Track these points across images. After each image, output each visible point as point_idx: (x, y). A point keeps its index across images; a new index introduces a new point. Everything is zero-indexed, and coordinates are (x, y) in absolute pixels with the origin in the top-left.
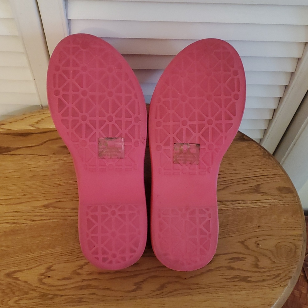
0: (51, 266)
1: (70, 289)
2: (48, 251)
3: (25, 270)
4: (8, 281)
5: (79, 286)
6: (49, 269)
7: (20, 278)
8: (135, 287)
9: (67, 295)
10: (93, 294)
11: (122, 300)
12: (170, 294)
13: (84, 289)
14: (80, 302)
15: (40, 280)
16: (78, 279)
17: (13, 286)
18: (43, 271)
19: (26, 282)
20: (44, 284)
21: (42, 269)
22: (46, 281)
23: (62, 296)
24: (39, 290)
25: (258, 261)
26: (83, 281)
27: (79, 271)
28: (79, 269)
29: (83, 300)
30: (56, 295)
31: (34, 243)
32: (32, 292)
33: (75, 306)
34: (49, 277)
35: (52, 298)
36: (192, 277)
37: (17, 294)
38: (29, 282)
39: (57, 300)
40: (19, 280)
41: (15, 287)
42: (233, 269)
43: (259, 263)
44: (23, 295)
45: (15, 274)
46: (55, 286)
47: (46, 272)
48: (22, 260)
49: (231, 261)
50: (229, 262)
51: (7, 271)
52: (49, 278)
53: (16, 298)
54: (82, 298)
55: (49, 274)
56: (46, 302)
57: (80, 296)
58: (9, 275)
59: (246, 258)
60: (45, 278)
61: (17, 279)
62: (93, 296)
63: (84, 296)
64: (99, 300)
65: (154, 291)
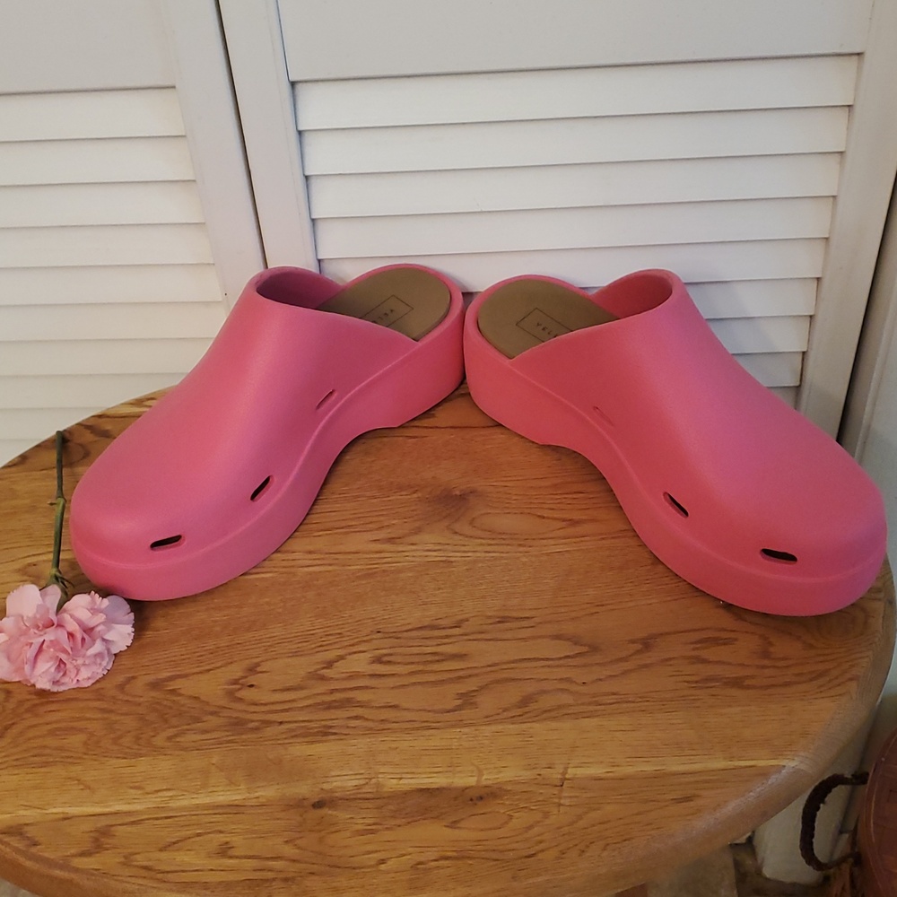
0: (258, 665)
1: (302, 708)
2: (250, 634)
3: (194, 674)
4: (153, 697)
5: (323, 703)
6: (252, 670)
7: (182, 692)
8: (459, 702)
9: (296, 722)
10: (356, 718)
11: (429, 728)
12: (545, 715)
13: (336, 708)
14: (326, 734)
15: (230, 694)
16: (322, 688)
17: (165, 706)
18: (240, 674)
19: (196, 698)
20: (240, 700)
21: (236, 671)
22: (246, 694)
23: (281, 723)
24: (226, 713)
25: (771, 644)
26: (332, 691)
27: (326, 672)
28: (324, 668)
29: (330, 731)
30: (268, 723)
31: (216, 621)
32: (210, 717)
33: (312, 742)
34: (252, 686)
35: (257, 729)
36: (601, 680)
37: (174, 721)
38: (203, 698)
39: (270, 731)
40: (180, 695)
41: (171, 708)
42: (704, 661)
43: (772, 649)
44: (189, 724)
45: (171, 683)
46: (265, 704)
47: (246, 677)
48: (187, 654)
49: (699, 646)
50: (694, 649)
51: (151, 678)
52: (252, 689)
53: (171, 732)
54: (331, 727)
55: (252, 680)
56: (244, 737)
57: (323, 723)
58: (155, 685)
59: (736, 640)
60: (239, 689)
61: (173, 691)
62: (357, 723)
63: (335, 723)
64: (371, 729)
65: (505, 710)
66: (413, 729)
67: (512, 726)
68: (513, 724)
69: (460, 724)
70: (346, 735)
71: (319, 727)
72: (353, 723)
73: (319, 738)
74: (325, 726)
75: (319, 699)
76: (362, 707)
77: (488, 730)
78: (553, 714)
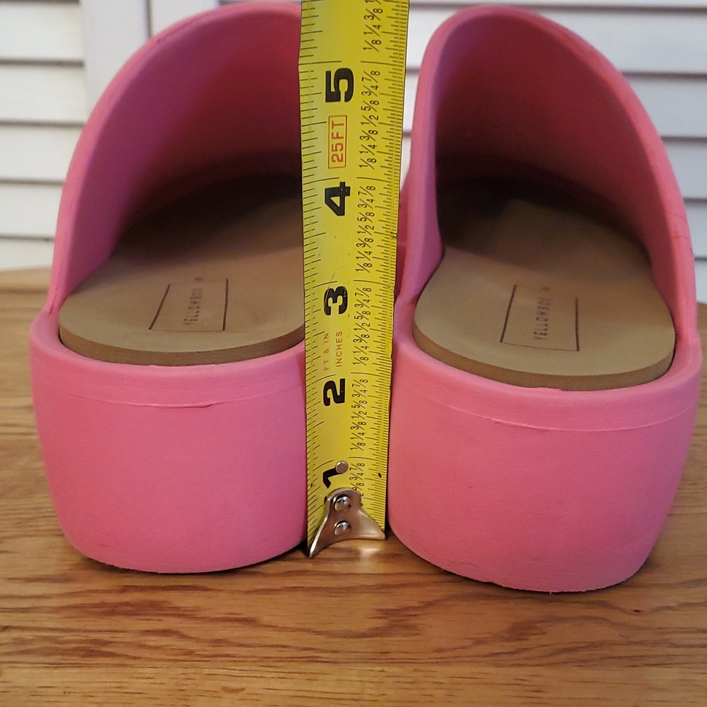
5: (102, 604)
10: (165, 633)
11: (312, 660)
12: (563, 657)
13: (128, 614)
14: (90, 653)
23: (7, 629)
26: (127, 589)
29: (105, 649)
33: (57, 665)
57: (93, 636)
62: (164, 641)
63: (119, 637)
64: (190, 653)
65: (479, 642)
66: (281, 660)
67: (492, 670)
68: (496, 666)
69: (382, 657)
70: (135, 658)
71: (82, 642)
72: (152, 640)
73: (76, 659)
74: (95, 641)
75: (97, 599)
76: (180, 616)
77: (443, 673)
78: (581, 654)
